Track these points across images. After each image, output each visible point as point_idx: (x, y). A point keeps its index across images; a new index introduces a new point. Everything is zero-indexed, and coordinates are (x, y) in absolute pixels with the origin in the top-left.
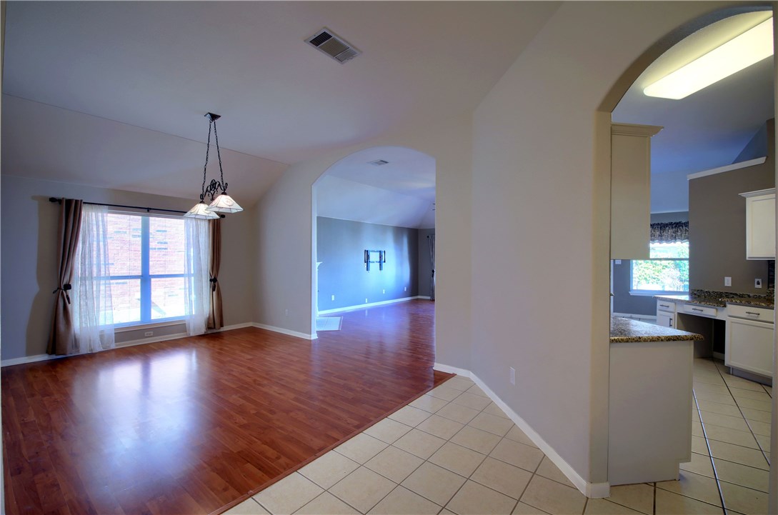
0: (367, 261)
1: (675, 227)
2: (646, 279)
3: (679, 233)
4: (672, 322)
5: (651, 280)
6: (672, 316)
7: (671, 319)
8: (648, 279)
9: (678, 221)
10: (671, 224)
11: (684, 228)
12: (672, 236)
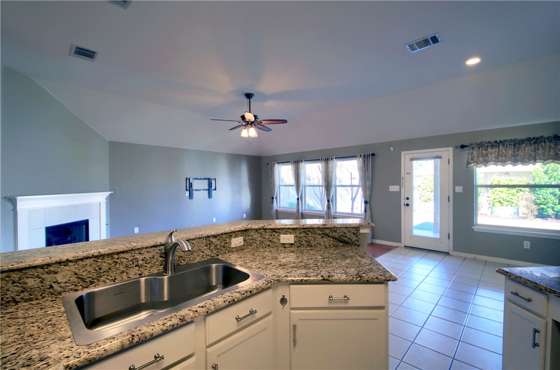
0: (190, 188)
1: (535, 143)
2: (500, 202)
3: (540, 152)
4: (540, 338)
5: (506, 203)
6: (539, 324)
7: (536, 331)
8: (502, 202)
9: (539, 136)
10: (529, 139)
11: (548, 144)
12: (531, 155)
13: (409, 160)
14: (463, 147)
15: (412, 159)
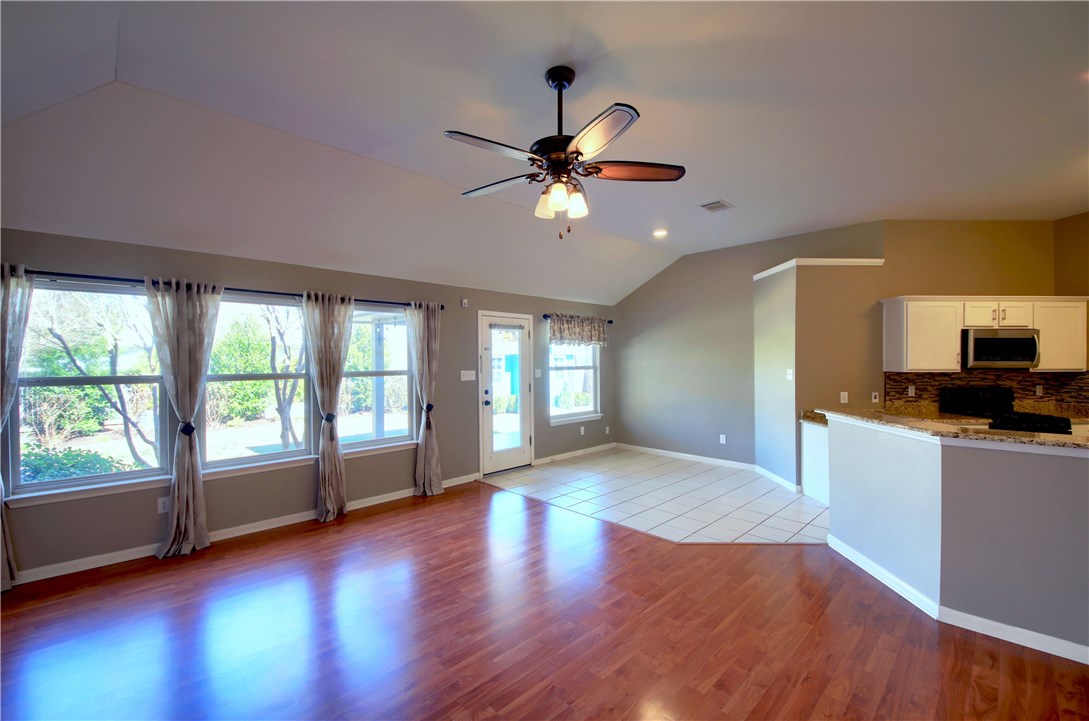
13: (487, 326)
14: (545, 317)
15: (491, 326)
